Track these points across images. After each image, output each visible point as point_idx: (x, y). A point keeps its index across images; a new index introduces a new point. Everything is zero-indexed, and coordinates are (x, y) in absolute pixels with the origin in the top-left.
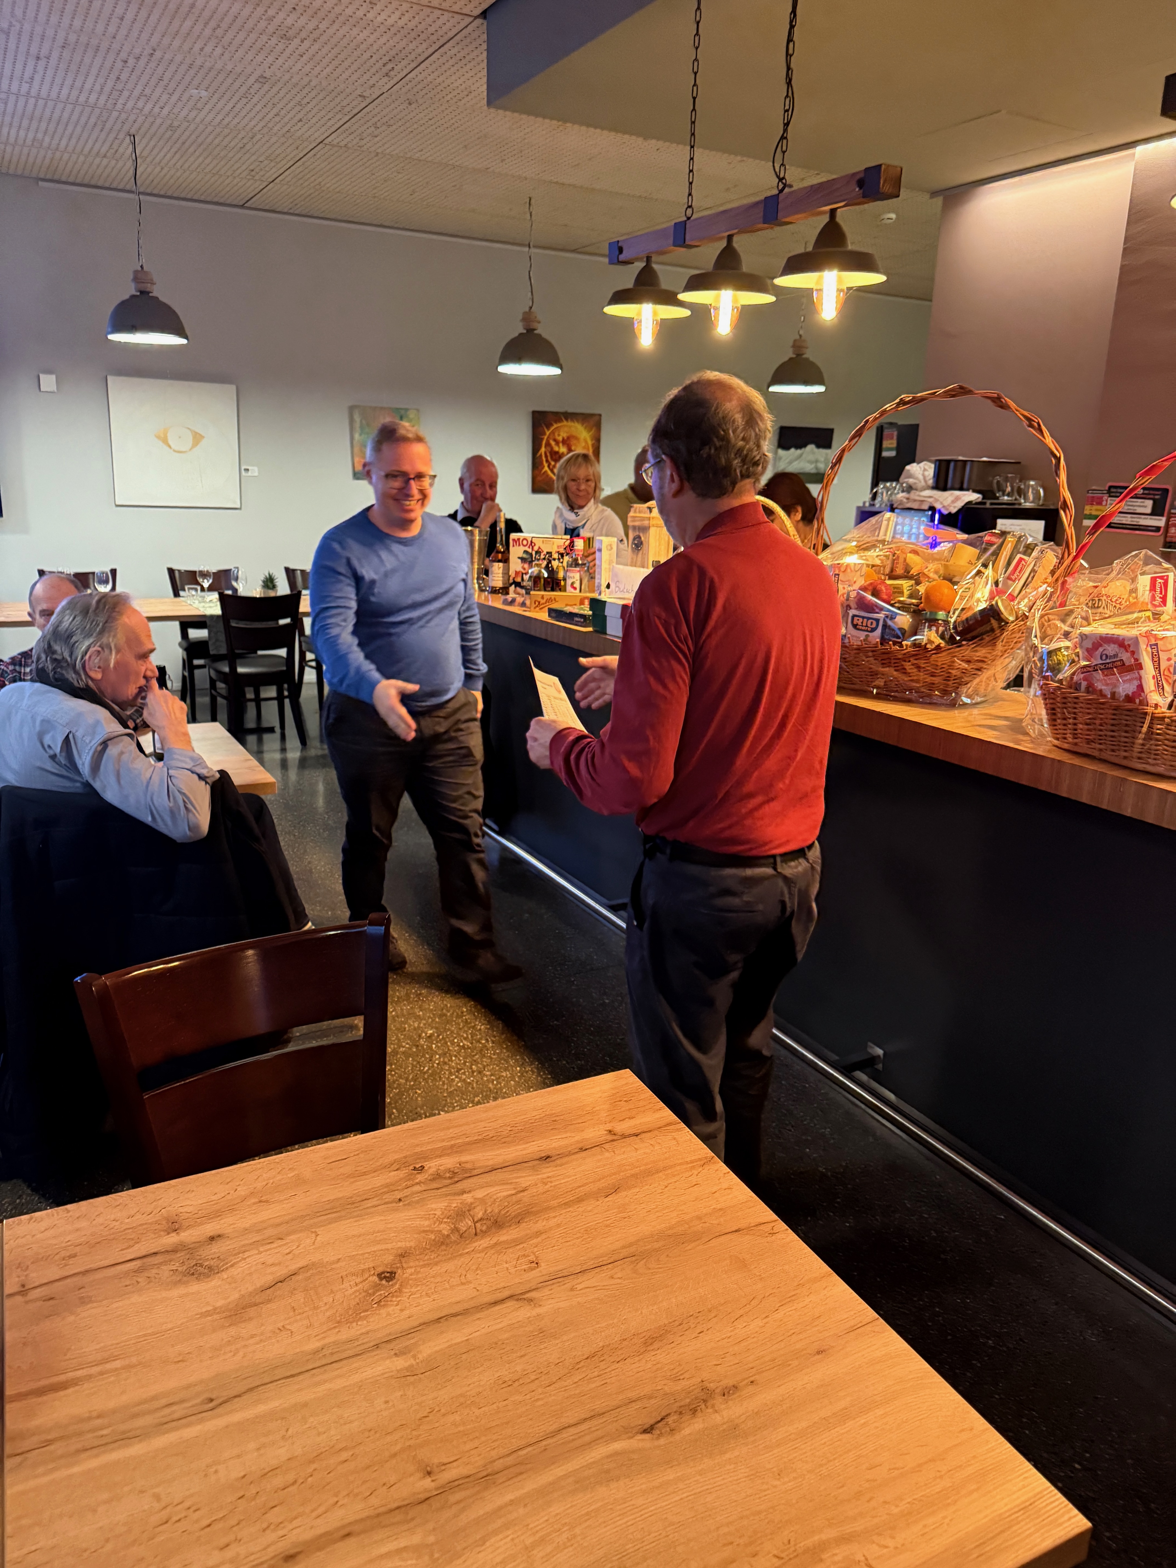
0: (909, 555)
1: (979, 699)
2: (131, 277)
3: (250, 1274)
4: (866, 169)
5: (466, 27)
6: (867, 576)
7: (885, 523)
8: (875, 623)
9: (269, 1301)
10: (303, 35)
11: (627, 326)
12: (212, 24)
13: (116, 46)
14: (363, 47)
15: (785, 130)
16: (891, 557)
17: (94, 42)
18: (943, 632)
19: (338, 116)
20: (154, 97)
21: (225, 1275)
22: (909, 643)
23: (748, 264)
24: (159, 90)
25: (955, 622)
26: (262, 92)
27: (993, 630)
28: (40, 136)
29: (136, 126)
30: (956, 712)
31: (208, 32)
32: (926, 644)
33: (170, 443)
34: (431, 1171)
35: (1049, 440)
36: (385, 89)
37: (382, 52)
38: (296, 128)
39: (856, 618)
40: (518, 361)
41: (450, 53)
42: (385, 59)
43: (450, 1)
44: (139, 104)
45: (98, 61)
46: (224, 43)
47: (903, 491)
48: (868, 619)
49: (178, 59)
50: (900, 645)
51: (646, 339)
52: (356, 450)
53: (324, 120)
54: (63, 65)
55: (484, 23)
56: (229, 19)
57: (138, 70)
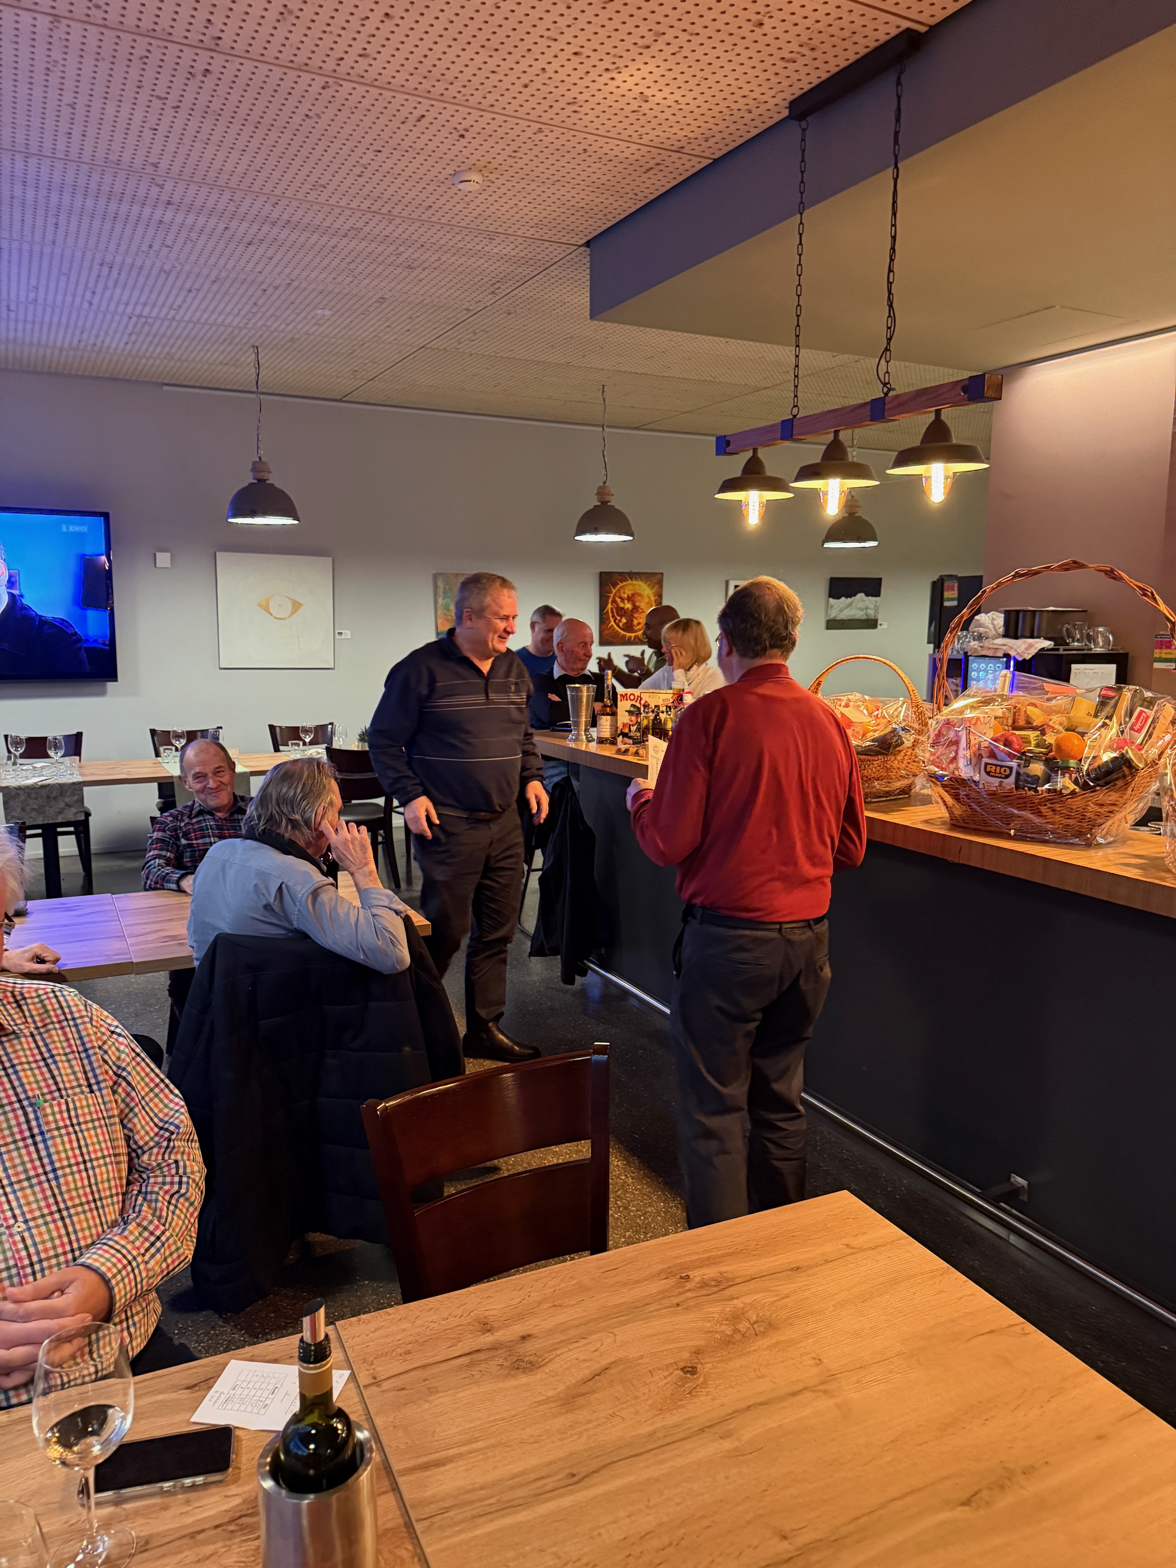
0: (1027, 708)
1: (1112, 839)
2: (250, 467)
3: (568, 1369)
4: (970, 377)
5: (570, 254)
6: (995, 728)
8: (1008, 770)
9: (593, 1392)
10: (426, 265)
14: (477, 272)
15: (889, 344)
16: (1009, 710)
17: (242, 276)
18: (1076, 779)
19: (443, 326)
20: (283, 317)
21: (546, 1369)
22: (1044, 788)
23: (853, 455)
24: (288, 312)
25: (1087, 770)
26: (379, 310)
27: (1124, 776)
28: (174, 351)
29: (261, 340)
30: (1096, 850)
31: (344, 265)
32: (1060, 790)
33: (272, 611)
34: (697, 1279)
35: (1163, 607)
36: (488, 304)
37: (493, 275)
38: (403, 337)
39: (989, 766)
40: (596, 531)
41: (553, 274)
42: (494, 280)
43: (559, 235)
44: (268, 323)
45: (241, 291)
46: (355, 274)
47: (974, 640)
48: (1001, 766)
49: (312, 286)
50: (1036, 791)
51: (753, 519)
52: (439, 612)
53: (429, 330)
54: (210, 295)
55: (588, 249)
56: (364, 255)
57: (275, 297)
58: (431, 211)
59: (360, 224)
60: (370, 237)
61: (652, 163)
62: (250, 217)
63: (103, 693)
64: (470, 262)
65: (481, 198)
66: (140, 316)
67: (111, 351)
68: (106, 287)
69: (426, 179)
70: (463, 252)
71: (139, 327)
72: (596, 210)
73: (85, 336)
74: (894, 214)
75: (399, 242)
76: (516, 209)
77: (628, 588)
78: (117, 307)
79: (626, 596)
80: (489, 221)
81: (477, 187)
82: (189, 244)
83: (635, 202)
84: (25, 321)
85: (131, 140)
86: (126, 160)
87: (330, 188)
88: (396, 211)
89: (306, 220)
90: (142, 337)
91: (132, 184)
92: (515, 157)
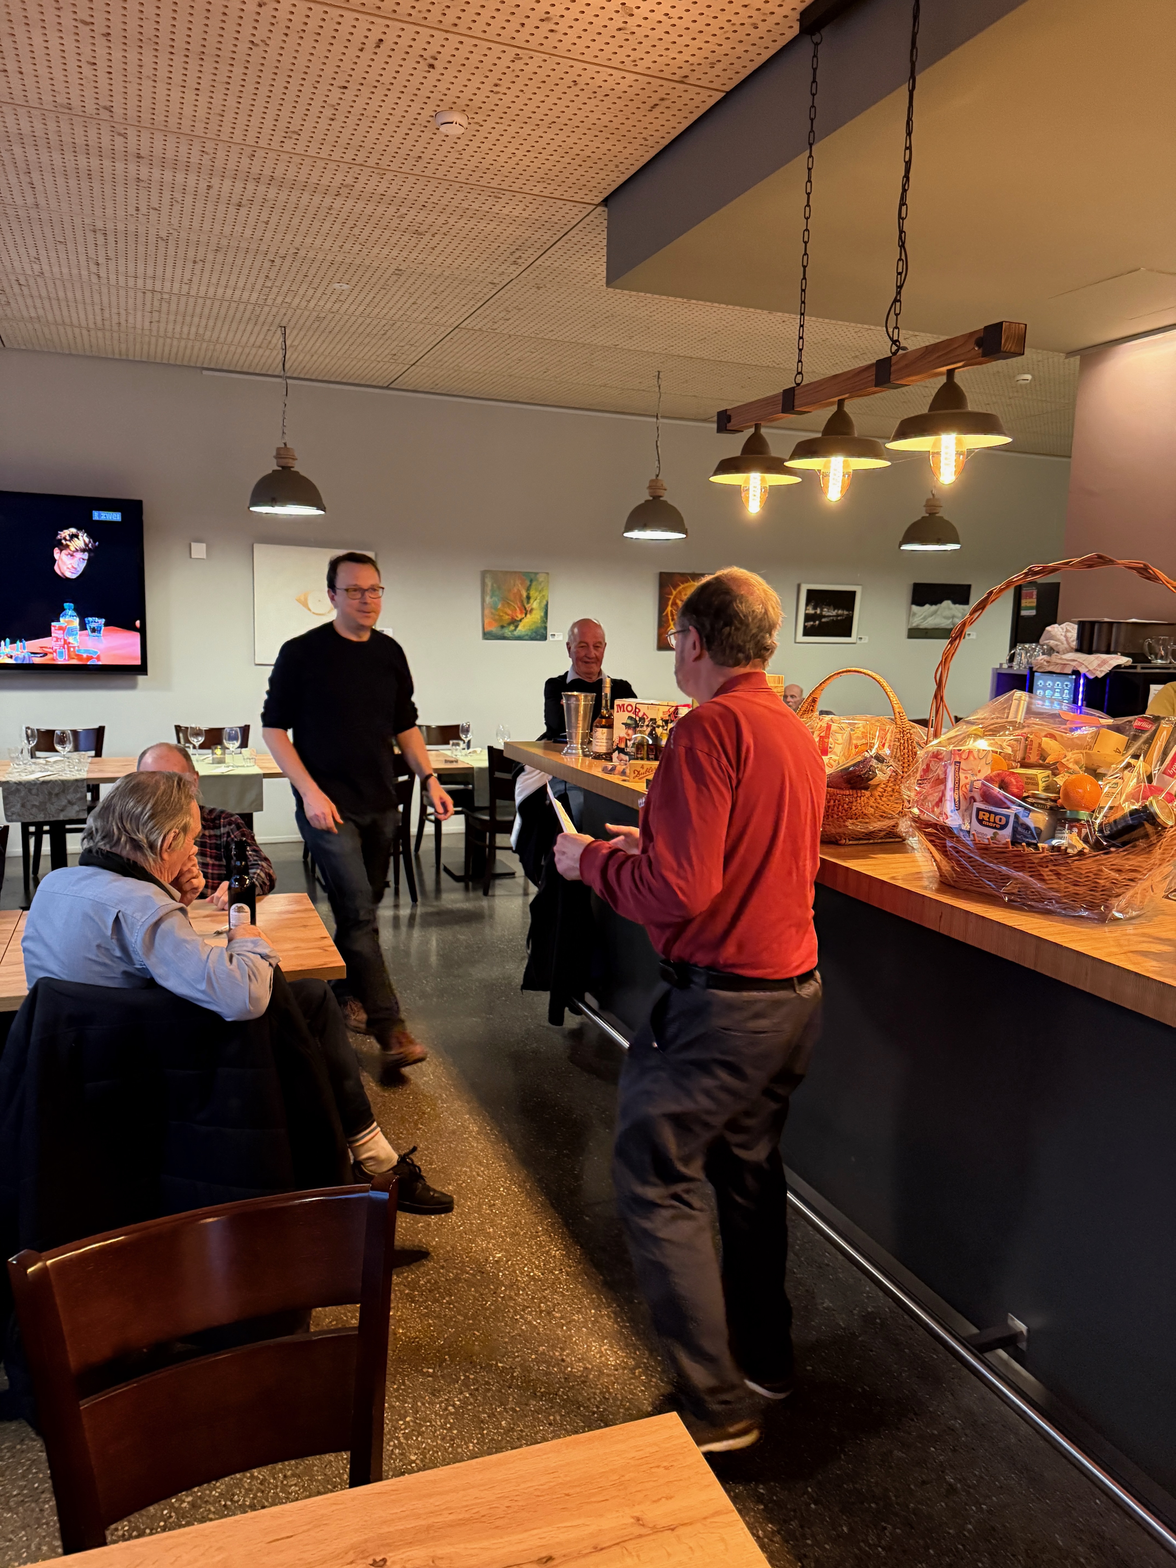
0: (1044, 739)
1: (1134, 913)
2: (274, 453)
4: (986, 327)
5: (588, 215)
6: (995, 762)
7: (1015, 703)
8: (1004, 819)
10: (433, 230)
11: (735, 492)
12: (350, 223)
13: (263, 248)
14: (491, 238)
15: (899, 293)
16: (1023, 740)
17: (244, 245)
18: (1087, 835)
19: (472, 303)
20: (301, 292)
22: (1046, 845)
23: (859, 428)
24: (304, 286)
25: (1101, 824)
26: (398, 284)
27: (1148, 835)
28: (201, 331)
29: (286, 319)
30: (1106, 929)
31: (346, 230)
32: (1066, 848)
33: (309, 605)
36: (513, 276)
37: (510, 241)
38: (432, 315)
39: (981, 813)
40: (644, 526)
41: (574, 240)
42: (513, 248)
43: (571, 192)
46: (361, 240)
47: (1043, 654)
48: (996, 814)
49: (321, 256)
50: (1036, 847)
51: (754, 507)
52: (487, 612)
53: (459, 306)
54: (218, 267)
55: (606, 209)
56: (364, 218)
57: (285, 268)
58: (421, 164)
59: (349, 180)
60: (365, 196)
61: (655, 99)
62: (230, 173)
63: (133, 687)
64: (480, 227)
65: (474, 145)
66: (153, 291)
67: (139, 331)
68: (108, 258)
69: (407, 122)
70: (469, 213)
71: (156, 303)
72: (605, 159)
73: (106, 314)
74: (909, 134)
75: (397, 201)
76: (515, 160)
78: (127, 281)
80: (489, 175)
81: (462, 130)
82: (177, 207)
83: (647, 149)
84: (40, 296)
85: (73, 78)
86: (76, 102)
87: (305, 135)
88: (384, 164)
89: (290, 175)
90: (164, 316)
91: (92, 134)
92: (498, 93)
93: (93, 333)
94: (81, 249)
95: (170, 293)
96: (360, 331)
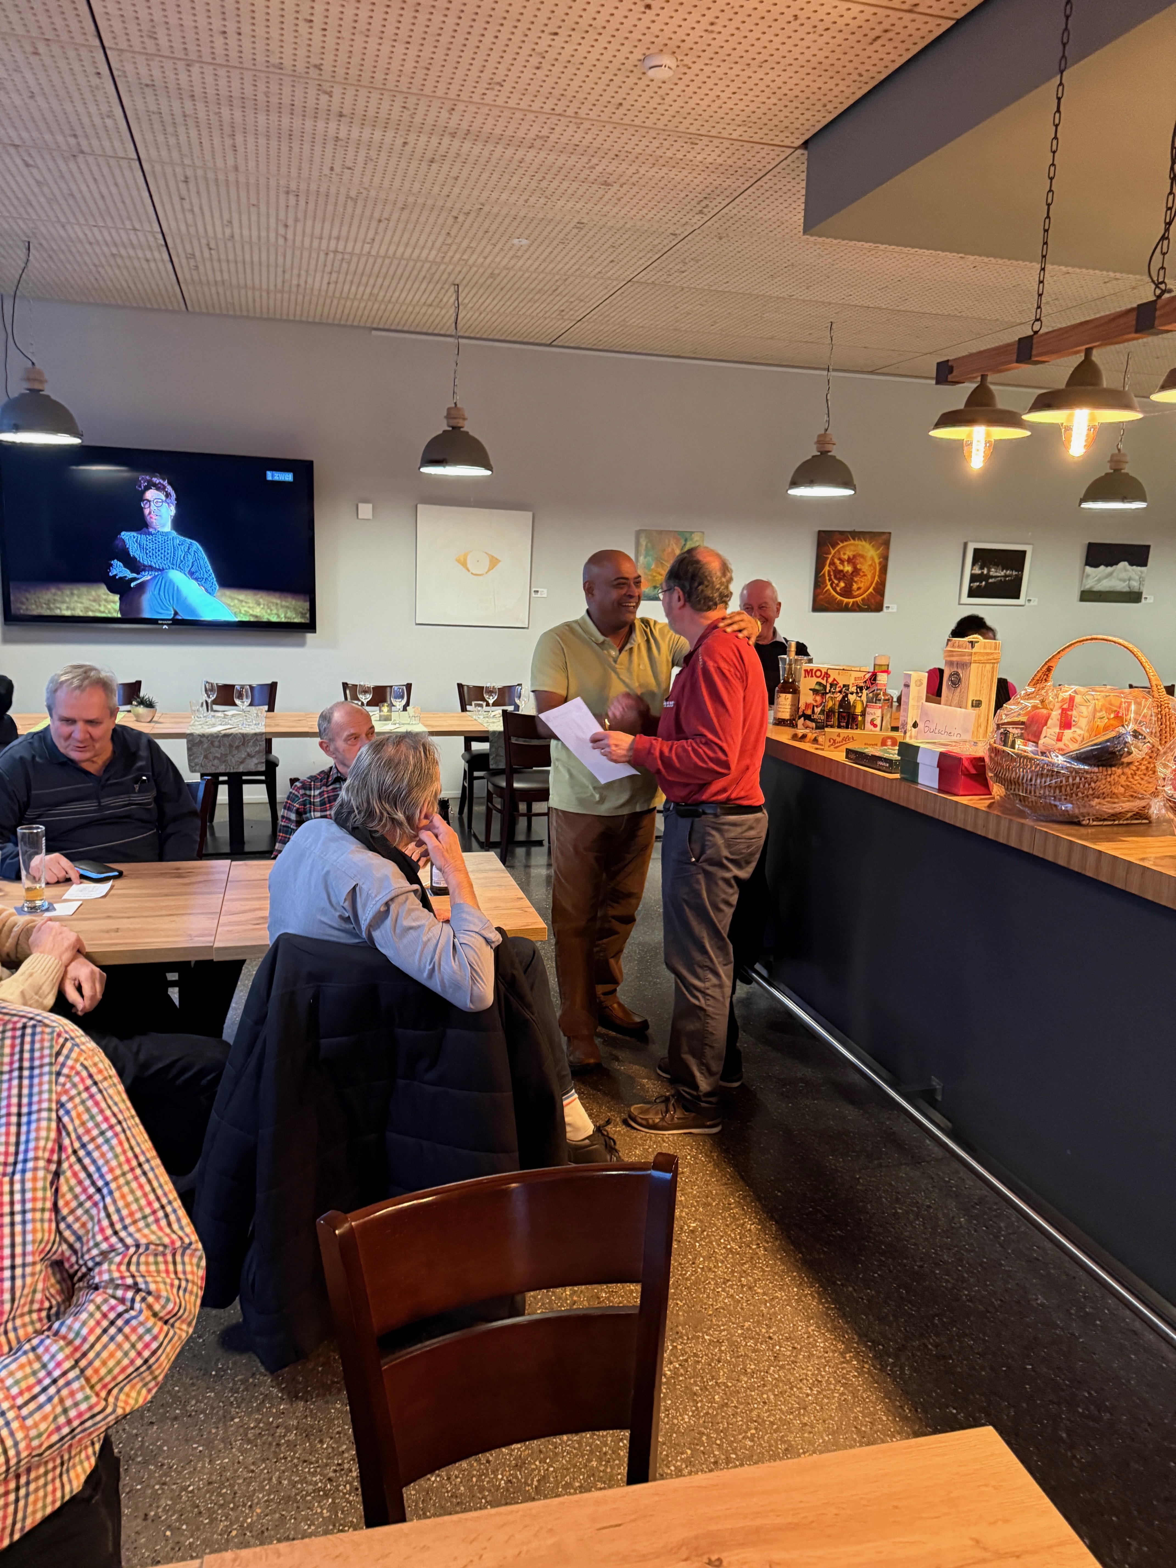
2: (445, 414)
5: (786, 158)
10: (622, 180)
12: (539, 176)
13: (449, 204)
14: (680, 187)
15: (1167, 230)
17: (430, 202)
19: (650, 255)
20: (480, 249)
23: (1109, 378)
24: (484, 243)
26: (578, 238)
28: (375, 291)
29: (461, 277)
31: (534, 184)
33: (469, 566)
36: (696, 227)
37: (699, 189)
38: (608, 268)
40: (812, 483)
41: (766, 187)
42: (701, 197)
43: (771, 135)
44: (465, 257)
45: (432, 220)
46: (548, 193)
49: (504, 212)
51: (977, 462)
53: (635, 260)
54: (401, 226)
55: (806, 152)
56: (554, 170)
57: (466, 226)
58: (622, 110)
59: (545, 132)
60: (559, 147)
61: (879, 30)
62: (427, 128)
63: (301, 644)
64: (671, 174)
65: (678, 90)
66: (335, 252)
67: (316, 292)
68: (296, 220)
69: (613, 68)
71: (337, 264)
72: (814, 98)
73: (287, 276)
75: (591, 151)
76: (719, 103)
77: (849, 549)
78: (311, 242)
79: (846, 557)
80: (689, 120)
81: (671, 73)
82: (370, 165)
83: (860, 85)
84: (228, 261)
85: (289, 37)
86: (287, 62)
87: (507, 86)
88: (582, 113)
89: (487, 129)
90: (342, 277)
91: (299, 93)
92: (712, 32)
93: (272, 295)
94: (273, 212)
95: (352, 254)
96: (532, 286)
